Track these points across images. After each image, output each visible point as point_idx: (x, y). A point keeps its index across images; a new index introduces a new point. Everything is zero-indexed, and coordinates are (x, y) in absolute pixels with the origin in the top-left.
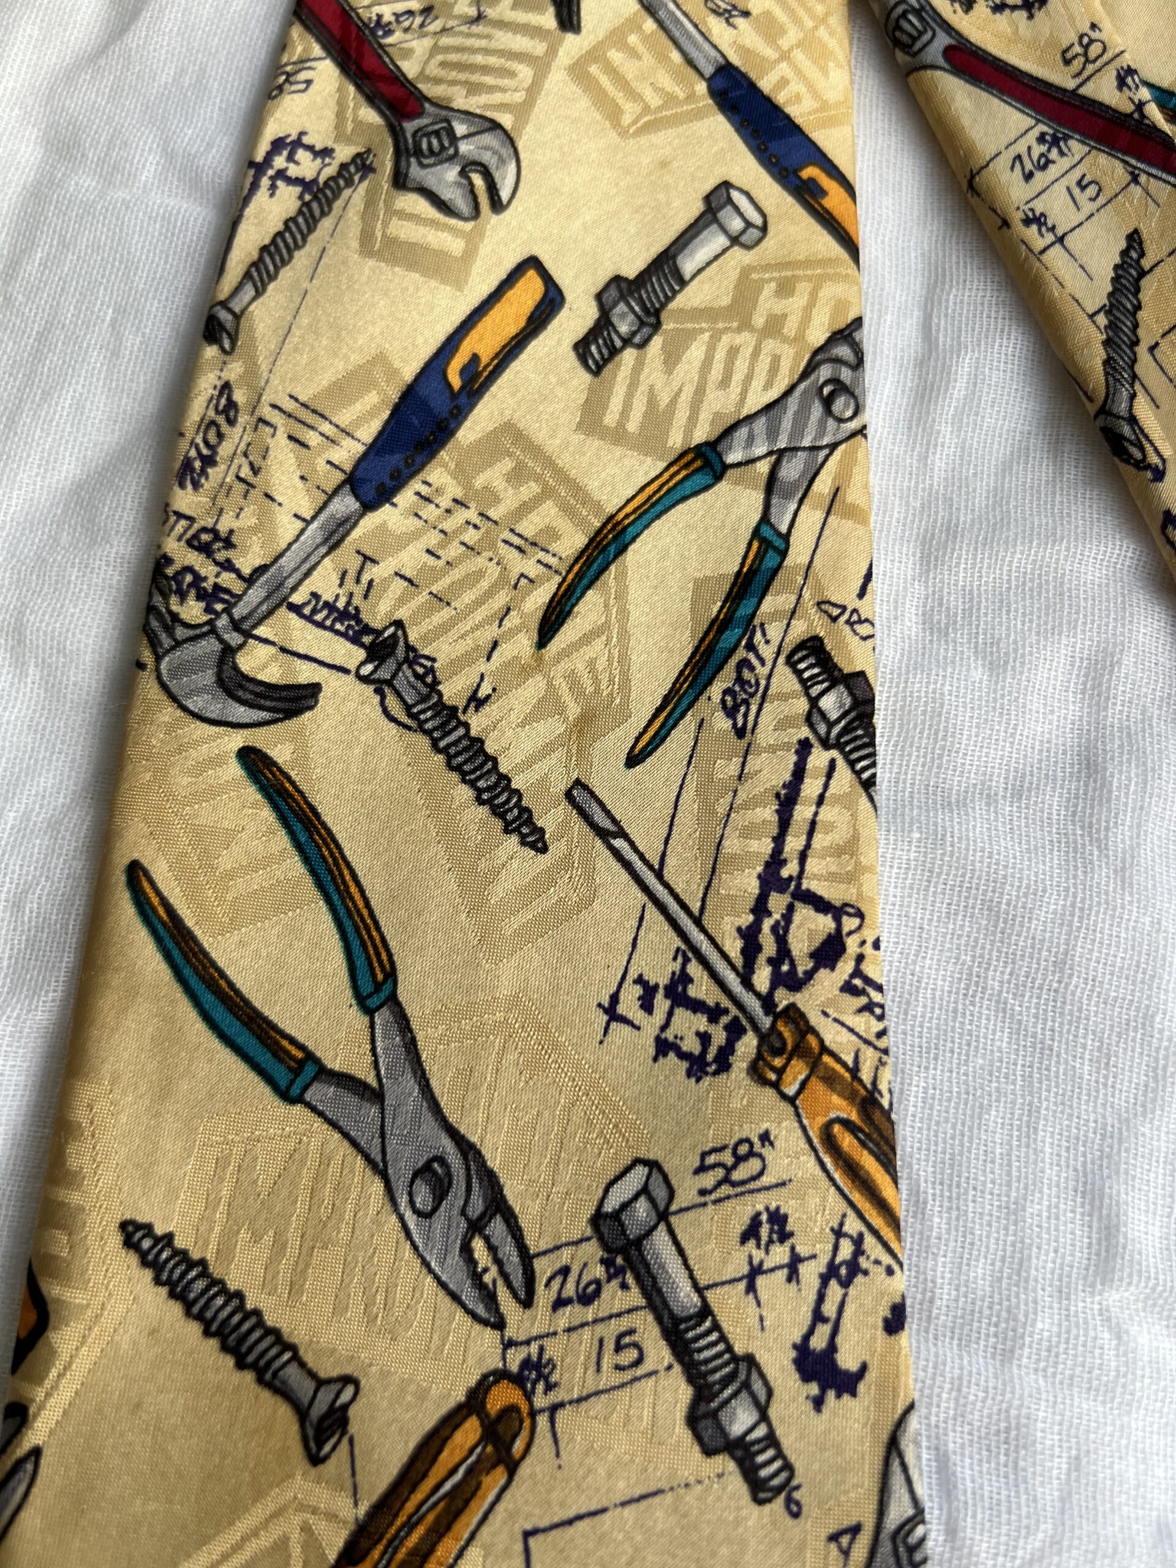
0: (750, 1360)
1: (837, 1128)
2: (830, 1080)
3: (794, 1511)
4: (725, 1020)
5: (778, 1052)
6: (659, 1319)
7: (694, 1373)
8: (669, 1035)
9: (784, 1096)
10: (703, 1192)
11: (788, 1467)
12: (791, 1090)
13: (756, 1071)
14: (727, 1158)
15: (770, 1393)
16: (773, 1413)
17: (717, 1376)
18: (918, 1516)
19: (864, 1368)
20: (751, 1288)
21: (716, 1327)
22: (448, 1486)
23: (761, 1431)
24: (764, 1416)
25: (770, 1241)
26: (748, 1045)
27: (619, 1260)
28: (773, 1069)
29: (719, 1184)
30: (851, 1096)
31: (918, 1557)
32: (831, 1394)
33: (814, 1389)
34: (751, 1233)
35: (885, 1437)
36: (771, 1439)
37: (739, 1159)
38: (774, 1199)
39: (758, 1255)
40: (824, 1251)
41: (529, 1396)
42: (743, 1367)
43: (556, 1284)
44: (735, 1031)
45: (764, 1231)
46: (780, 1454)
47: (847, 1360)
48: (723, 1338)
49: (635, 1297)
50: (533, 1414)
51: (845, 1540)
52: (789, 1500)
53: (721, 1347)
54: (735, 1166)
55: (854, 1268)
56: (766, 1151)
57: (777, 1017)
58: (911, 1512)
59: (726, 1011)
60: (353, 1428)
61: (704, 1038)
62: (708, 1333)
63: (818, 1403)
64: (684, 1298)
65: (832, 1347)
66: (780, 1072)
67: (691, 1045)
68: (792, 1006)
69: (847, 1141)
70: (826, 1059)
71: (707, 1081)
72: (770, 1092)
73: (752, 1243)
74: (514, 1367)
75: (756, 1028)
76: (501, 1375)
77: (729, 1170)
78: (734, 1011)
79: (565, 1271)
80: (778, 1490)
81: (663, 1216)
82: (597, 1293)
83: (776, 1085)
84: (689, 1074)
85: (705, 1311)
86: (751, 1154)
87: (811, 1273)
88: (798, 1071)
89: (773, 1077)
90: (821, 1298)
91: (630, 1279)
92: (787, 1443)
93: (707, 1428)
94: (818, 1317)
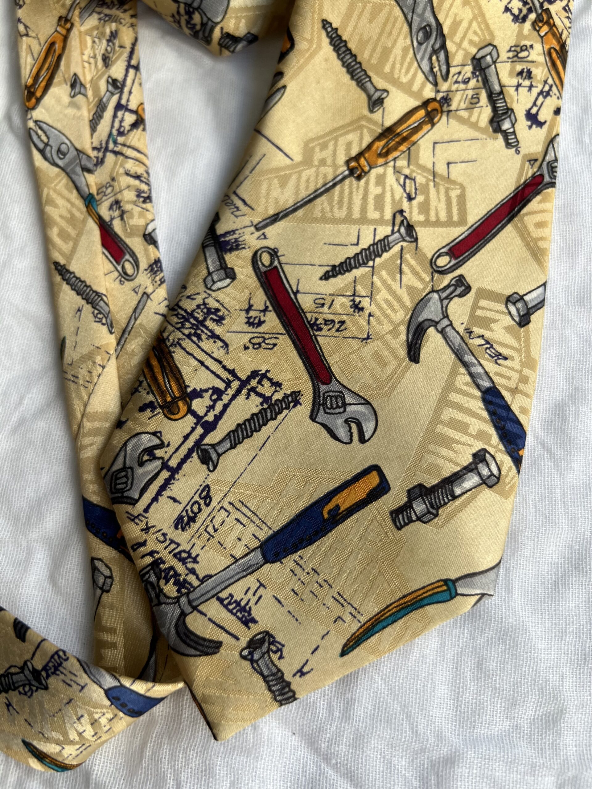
0: (512, 110)
1: (552, 50)
2: (554, 35)
3: (518, 152)
4: (528, 6)
5: (541, 21)
6: (487, 92)
7: (495, 109)
8: (510, 6)
9: (539, 35)
10: (509, 58)
11: (518, 141)
12: (542, 34)
13: (534, 24)
14: (518, 49)
15: (516, 120)
16: (515, 126)
17: (501, 112)
18: (556, 160)
19: (545, 122)
20: (517, 90)
21: (504, 98)
22: (412, 126)
23: (511, 130)
24: (513, 126)
25: (525, 78)
26: (533, 16)
27: (477, 73)
28: (538, 26)
29: (514, 57)
30: (559, 42)
31: (554, 170)
32: (534, 126)
33: (529, 123)
34: (521, 73)
35: (549, 140)
36: (514, 133)
37: (522, 50)
38: (529, 66)
39: (521, 81)
40: (540, 87)
41: (441, 107)
42: (510, 112)
43: (456, 77)
44: (530, 11)
45: (524, 74)
46: (516, 138)
47: (541, 118)
48: (505, 102)
49: (481, 84)
50: (442, 112)
51: (532, 162)
52: (516, 150)
53: (504, 104)
54: (520, 52)
55: (548, 94)
56: (531, 50)
57: (543, 10)
58: (554, 159)
59: (529, 4)
60: (385, 105)
61: (520, 11)
62: (501, 99)
63: (530, 127)
64: (497, 88)
65: (537, 113)
66: (540, 28)
67: (516, 12)
68: (548, 9)
69: (554, 55)
70: (554, 28)
71: (517, 24)
72: (536, 33)
73: (520, 77)
74: (438, 99)
75: (536, 12)
76: (434, 100)
77: (518, 53)
78: (531, 5)
79: (460, 73)
80: (514, 146)
81: (494, 62)
82: (468, 82)
83: (538, 31)
84: (513, 20)
85: (501, 92)
86: (526, 49)
87: (535, 91)
88: (545, 29)
89: (538, 28)
90: (536, 99)
91: (480, 78)
92: (519, 137)
93: (495, 125)
94: (535, 104)
